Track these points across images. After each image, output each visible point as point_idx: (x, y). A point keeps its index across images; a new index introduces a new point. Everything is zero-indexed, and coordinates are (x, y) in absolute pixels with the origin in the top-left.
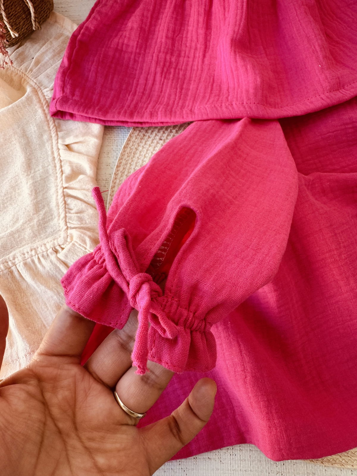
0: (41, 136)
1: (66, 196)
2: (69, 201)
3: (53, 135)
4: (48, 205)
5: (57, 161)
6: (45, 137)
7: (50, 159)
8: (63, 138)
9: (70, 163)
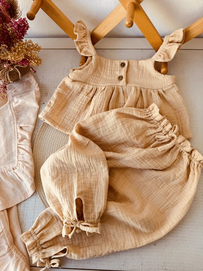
0: (10, 122)
1: (18, 147)
2: (19, 149)
3: (15, 122)
4: (11, 150)
5: (16, 133)
6: (12, 122)
7: (13, 132)
8: (19, 123)
9: (21, 134)
